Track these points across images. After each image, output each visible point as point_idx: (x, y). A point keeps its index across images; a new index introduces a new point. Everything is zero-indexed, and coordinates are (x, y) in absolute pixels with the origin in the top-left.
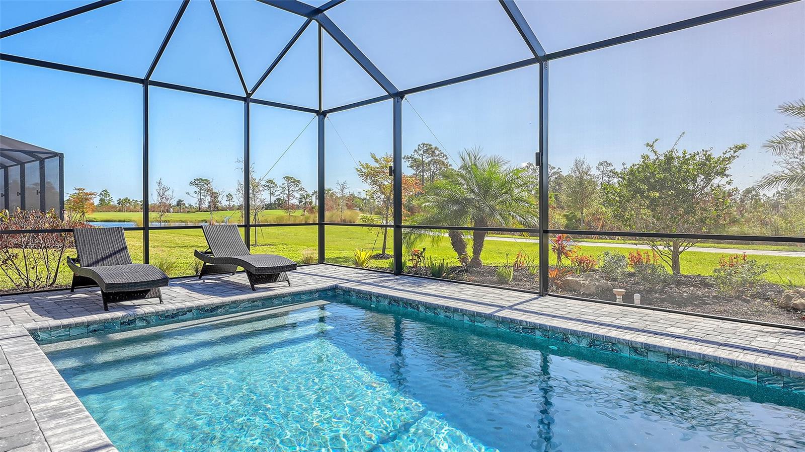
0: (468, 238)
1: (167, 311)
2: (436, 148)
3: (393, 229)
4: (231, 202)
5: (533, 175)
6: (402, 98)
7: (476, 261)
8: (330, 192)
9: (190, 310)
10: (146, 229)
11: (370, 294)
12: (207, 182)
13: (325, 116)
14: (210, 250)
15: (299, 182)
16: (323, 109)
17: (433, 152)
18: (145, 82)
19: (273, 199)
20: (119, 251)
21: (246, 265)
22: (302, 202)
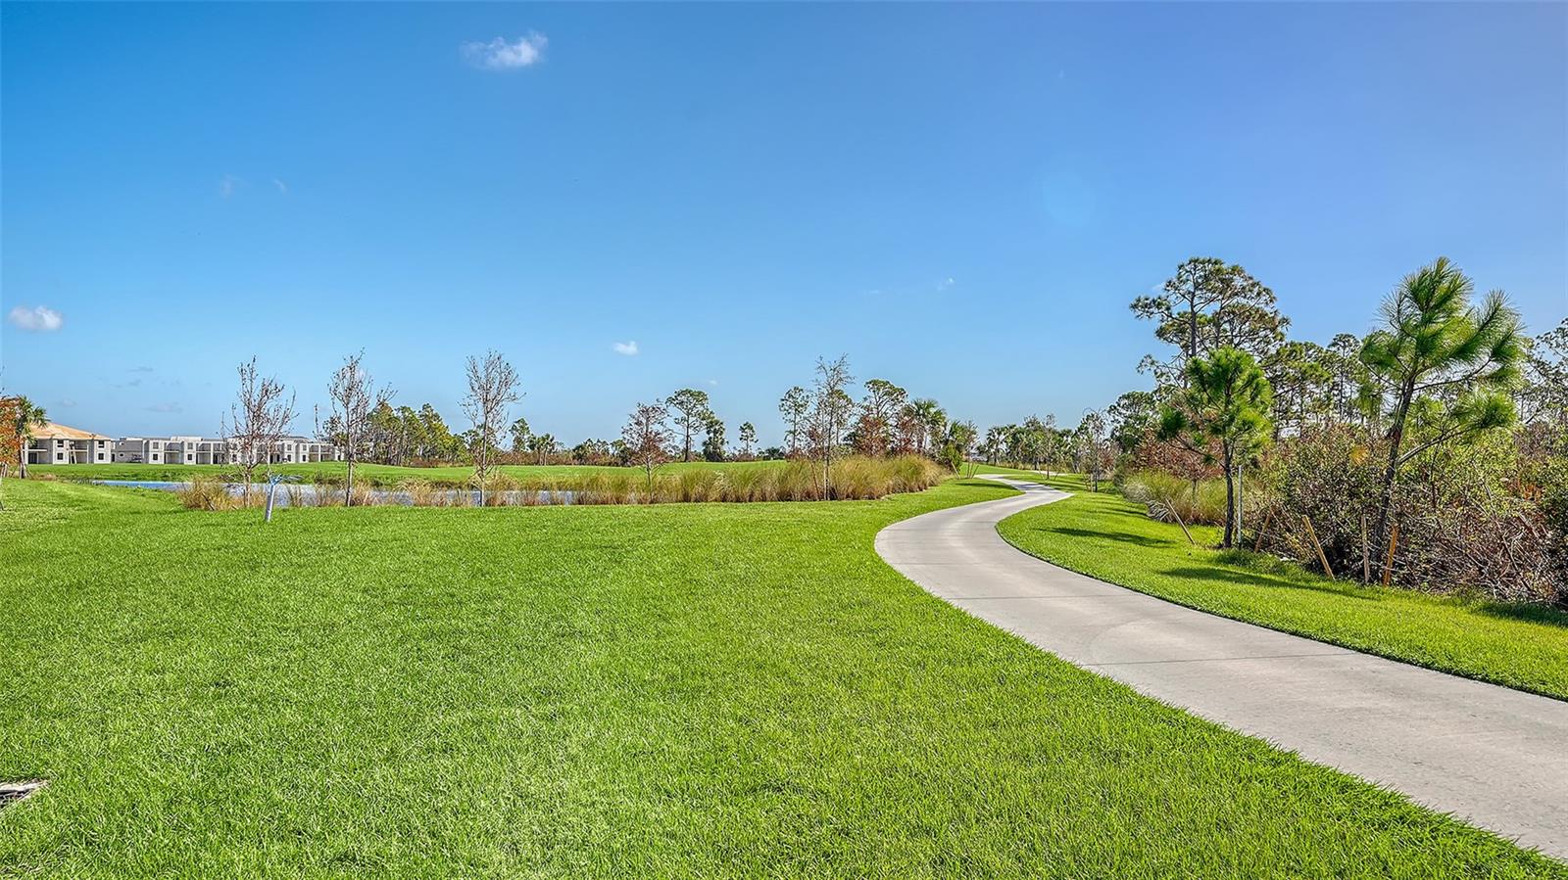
2: (1235, 270)
4: (750, 443)
8: (932, 410)
12: (700, 397)
15: (902, 392)
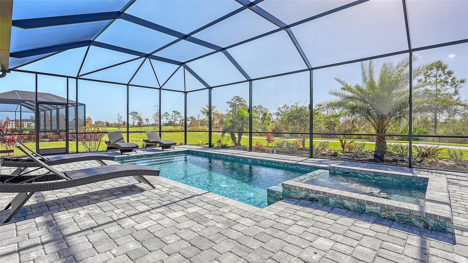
0: (237, 136)
1: (139, 155)
2: (241, 98)
3: (208, 132)
4: (148, 123)
5: (287, 110)
6: (212, 89)
7: (239, 144)
9: (145, 155)
10: (128, 132)
11: (199, 152)
12: (137, 113)
13: (187, 93)
14: (148, 139)
15: (180, 113)
16: (186, 91)
17: (240, 100)
18: (128, 85)
19: (168, 121)
20: (121, 139)
21: (160, 143)
22: (181, 122)
